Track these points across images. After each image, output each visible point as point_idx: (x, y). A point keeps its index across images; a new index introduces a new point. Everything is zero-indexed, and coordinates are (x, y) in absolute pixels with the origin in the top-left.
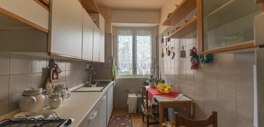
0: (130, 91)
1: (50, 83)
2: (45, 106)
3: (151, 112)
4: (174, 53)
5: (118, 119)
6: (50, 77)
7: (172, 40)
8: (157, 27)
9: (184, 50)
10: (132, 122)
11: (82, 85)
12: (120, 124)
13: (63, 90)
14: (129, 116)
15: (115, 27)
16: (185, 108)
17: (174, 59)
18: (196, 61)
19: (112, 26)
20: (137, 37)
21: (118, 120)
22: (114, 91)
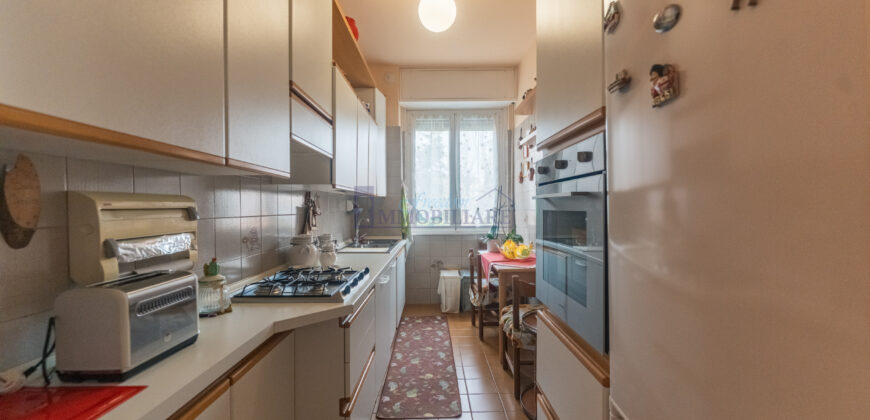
0: (445, 265)
3: (488, 299)
5: (420, 321)
6: (309, 222)
8: (510, 107)
14: (443, 318)
19: (402, 108)
20: (462, 133)
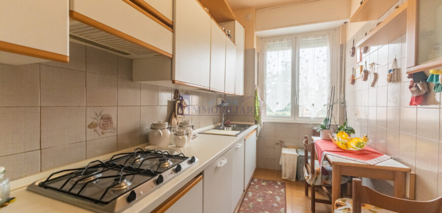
0: (286, 144)
1: (175, 119)
2: (170, 144)
3: (320, 180)
4: (376, 75)
5: (264, 184)
6: (175, 112)
7: (372, 48)
8: (342, 26)
9: (399, 67)
10: (285, 193)
11: (213, 126)
12: (266, 192)
13: (188, 128)
14: (282, 184)
15: (262, 39)
16: (392, 183)
17: (376, 86)
18: (421, 89)
19: (257, 36)
20: (301, 50)
21: (263, 186)
22: (258, 142)
